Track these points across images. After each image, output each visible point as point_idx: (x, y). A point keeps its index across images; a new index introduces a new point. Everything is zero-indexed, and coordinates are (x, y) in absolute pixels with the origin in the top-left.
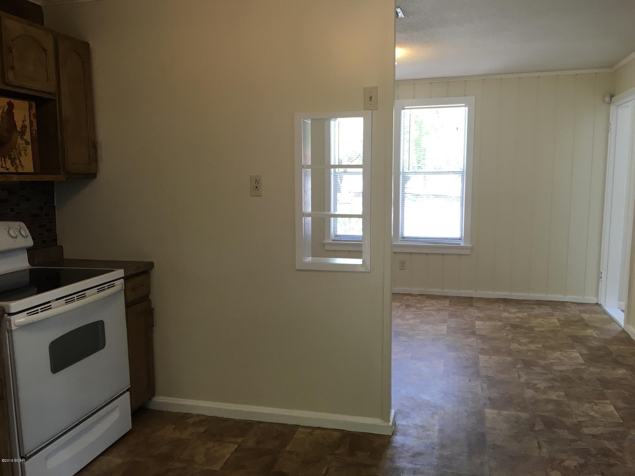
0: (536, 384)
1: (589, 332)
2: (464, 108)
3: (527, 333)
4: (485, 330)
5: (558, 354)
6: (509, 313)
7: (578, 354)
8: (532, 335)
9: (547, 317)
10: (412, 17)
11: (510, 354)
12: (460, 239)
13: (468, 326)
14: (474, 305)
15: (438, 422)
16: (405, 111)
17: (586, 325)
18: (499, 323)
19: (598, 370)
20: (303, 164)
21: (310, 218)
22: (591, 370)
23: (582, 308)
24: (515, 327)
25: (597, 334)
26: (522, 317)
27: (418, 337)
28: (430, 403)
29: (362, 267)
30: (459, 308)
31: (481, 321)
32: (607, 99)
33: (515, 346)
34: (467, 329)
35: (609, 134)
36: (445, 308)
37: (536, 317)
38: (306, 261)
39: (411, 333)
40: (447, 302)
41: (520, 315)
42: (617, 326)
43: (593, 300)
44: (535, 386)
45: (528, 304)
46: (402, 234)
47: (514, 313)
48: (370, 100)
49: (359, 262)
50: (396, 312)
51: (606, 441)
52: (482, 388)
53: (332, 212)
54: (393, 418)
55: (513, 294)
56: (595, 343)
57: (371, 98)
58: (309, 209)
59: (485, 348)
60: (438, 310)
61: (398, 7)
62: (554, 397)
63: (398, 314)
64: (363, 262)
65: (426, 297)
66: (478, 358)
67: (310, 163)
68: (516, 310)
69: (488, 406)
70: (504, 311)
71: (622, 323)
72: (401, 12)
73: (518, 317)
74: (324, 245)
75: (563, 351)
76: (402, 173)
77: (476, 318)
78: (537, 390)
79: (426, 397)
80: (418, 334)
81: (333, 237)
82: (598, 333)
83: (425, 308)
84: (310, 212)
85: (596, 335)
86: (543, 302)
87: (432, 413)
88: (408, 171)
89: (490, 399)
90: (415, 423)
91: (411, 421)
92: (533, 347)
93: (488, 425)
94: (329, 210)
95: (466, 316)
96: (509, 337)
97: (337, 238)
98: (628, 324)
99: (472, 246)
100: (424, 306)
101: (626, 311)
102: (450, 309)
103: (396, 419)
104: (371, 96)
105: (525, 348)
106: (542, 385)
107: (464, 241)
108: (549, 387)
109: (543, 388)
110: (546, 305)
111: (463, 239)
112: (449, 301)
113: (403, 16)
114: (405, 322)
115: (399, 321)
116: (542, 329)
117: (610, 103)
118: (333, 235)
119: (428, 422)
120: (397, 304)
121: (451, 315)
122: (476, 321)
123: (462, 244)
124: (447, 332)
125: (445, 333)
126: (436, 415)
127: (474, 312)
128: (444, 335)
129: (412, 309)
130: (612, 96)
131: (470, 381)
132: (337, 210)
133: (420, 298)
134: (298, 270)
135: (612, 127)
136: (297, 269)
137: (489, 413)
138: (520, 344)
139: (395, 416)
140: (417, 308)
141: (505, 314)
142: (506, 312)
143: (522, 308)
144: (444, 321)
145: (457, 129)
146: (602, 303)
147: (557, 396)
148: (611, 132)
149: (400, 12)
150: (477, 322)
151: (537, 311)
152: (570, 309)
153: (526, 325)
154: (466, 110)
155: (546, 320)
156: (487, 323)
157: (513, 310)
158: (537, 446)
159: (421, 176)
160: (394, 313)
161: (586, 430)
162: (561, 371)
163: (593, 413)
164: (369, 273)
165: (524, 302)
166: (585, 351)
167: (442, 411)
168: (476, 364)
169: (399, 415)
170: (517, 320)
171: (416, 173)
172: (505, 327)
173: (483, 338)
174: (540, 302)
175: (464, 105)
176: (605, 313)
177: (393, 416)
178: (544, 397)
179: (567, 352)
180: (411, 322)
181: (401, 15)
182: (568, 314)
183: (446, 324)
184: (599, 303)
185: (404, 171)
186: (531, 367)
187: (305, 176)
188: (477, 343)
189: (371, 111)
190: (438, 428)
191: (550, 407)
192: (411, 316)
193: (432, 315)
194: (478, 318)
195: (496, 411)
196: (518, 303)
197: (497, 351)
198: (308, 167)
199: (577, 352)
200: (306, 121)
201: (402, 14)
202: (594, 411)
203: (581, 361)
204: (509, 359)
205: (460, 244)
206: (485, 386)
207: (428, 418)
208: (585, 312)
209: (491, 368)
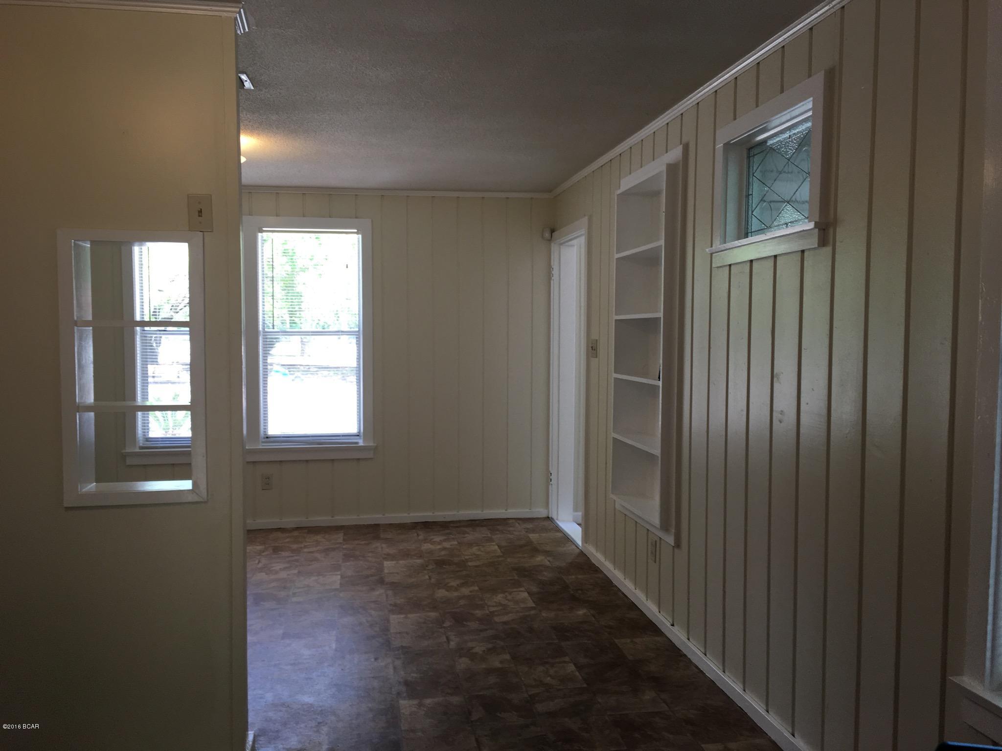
0: (472, 648)
1: (540, 559)
2: (355, 236)
3: (458, 571)
4: (398, 573)
5: (500, 597)
6: (433, 543)
7: (526, 595)
8: (464, 573)
9: (483, 544)
10: (267, 91)
11: (434, 608)
12: (358, 436)
13: (373, 571)
14: (382, 536)
15: (327, 737)
16: (264, 234)
17: (535, 550)
18: (419, 561)
19: (552, 615)
20: (75, 318)
21: (92, 414)
22: (544, 614)
23: (530, 526)
24: (440, 563)
25: (549, 561)
26: (450, 547)
27: (295, 599)
28: (314, 708)
29: (193, 494)
30: (360, 544)
31: (392, 560)
32: (547, 235)
33: (441, 593)
34: (372, 576)
35: (552, 282)
36: (337, 546)
37: (470, 545)
38: (84, 490)
39: (283, 594)
40: (340, 537)
41: (447, 545)
42: (574, 547)
43: (540, 512)
44: (471, 651)
45: (457, 527)
46: (265, 432)
47: (440, 543)
48: (199, 216)
49: (186, 485)
50: (257, 562)
51: (566, 719)
52: (395, 668)
53: (139, 401)
54: (251, 746)
55: (437, 513)
56: (547, 576)
57: (200, 212)
58: (90, 398)
59: (399, 602)
60: (326, 551)
61: (243, 73)
62: (497, 664)
63: (260, 565)
64: (194, 484)
65: (306, 531)
66: (388, 621)
67: (90, 318)
68: (442, 538)
69: (405, 695)
70: (425, 540)
71: (579, 542)
72: (249, 81)
73: (445, 549)
74: (124, 456)
75: (506, 592)
76: (262, 332)
77: (385, 556)
78: (473, 656)
79: (307, 699)
80: (294, 594)
81: (141, 443)
82: (551, 560)
83: (306, 550)
84: (91, 403)
85: (548, 563)
86: (477, 522)
87: (317, 724)
88: (272, 330)
89: (407, 683)
90: (288, 747)
91: (282, 744)
92: (465, 591)
93: (404, 726)
94: (134, 397)
95: (370, 555)
96: (433, 580)
97: (149, 444)
98: (586, 543)
99: (375, 445)
100: (303, 546)
101: (583, 525)
102: (344, 547)
103: (256, 746)
104: (201, 209)
105: (456, 594)
106: (479, 649)
107: (364, 438)
108: (489, 650)
109: (481, 653)
110: (482, 526)
111: (362, 435)
112: (343, 534)
113: (252, 88)
114: (273, 577)
115: (262, 576)
116: (478, 563)
117: (550, 240)
118: (141, 439)
119: (310, 740)
120: (259, 548)
121: (347, 557)
122: (385, 562)
123: (361, 443)
124: (341, 584)
125: (338, 587)
126: (324, 726)
127: (382, 548)
128: (336, 590)
129: (284, 554)
130: (553, 231)
131: (376, 659)
132: (147, 398)
133: (296, 533)
134: (68, 509)
135: (555, 272)
136: (66, 508)
137: (406, 705)
138: (449, 589)
139: (254, 741)
140: (293, 551)
141: (426, 546)
142: (427, 543)
143: (450, 534)
144: (336, 568)
145: (347, 267)
146: (555, 517)
147: (501, 662)
148: (553, 280)
149: (246, 81)
150: (387, 564)
151: (471, 536)
152: (513, 529)
153: (456, 560)
154: (358, 239)
155: (482, 549)
156: (401, 562)
157: (437, 539)
158: (476, 745)
159: (296, 339)
160: (251, 565)
161: (540, 708)
162: (505, 623)
163: (548, 680)
164: (205, 502)
165: (452, 525)
166: (534, 589)
167: (333, 718)
168: (385, 630)
169: (262, 738)
170: (443, 553)
171: (285, 333)
172: (427, 566)
173: (394, 586)
174: (473, 522)
175: (356, 231)
176: (558, 529)
177: (251, 743)
178: (484, 666)
179: (512, 592)
180: (283, 575)
181: (248, 85)
182: (511, 536)
183: (339, 573)
184: (550, 517)
185: (266, 330)
186: (465, 623)
187: (81, 339)
188: (387, 596)
189: (202, 233)
190: (327, 747)
191: (492, 679)
192: (282, 566)
193: (316, 560)
194: (388, 557)
195: (415, 702)
196: (444, 526)
197: (416, 605)
198: (87, 324)
199: (525, 592)
200: (80, 243)
201: (251, 84)
202: (550, 676)
203: (531, 604)
204: (433, 615)
205: (357, 443)
206: (398, 663)
207: (309, 733)
208: (533, 531)
209: (407, 633)
